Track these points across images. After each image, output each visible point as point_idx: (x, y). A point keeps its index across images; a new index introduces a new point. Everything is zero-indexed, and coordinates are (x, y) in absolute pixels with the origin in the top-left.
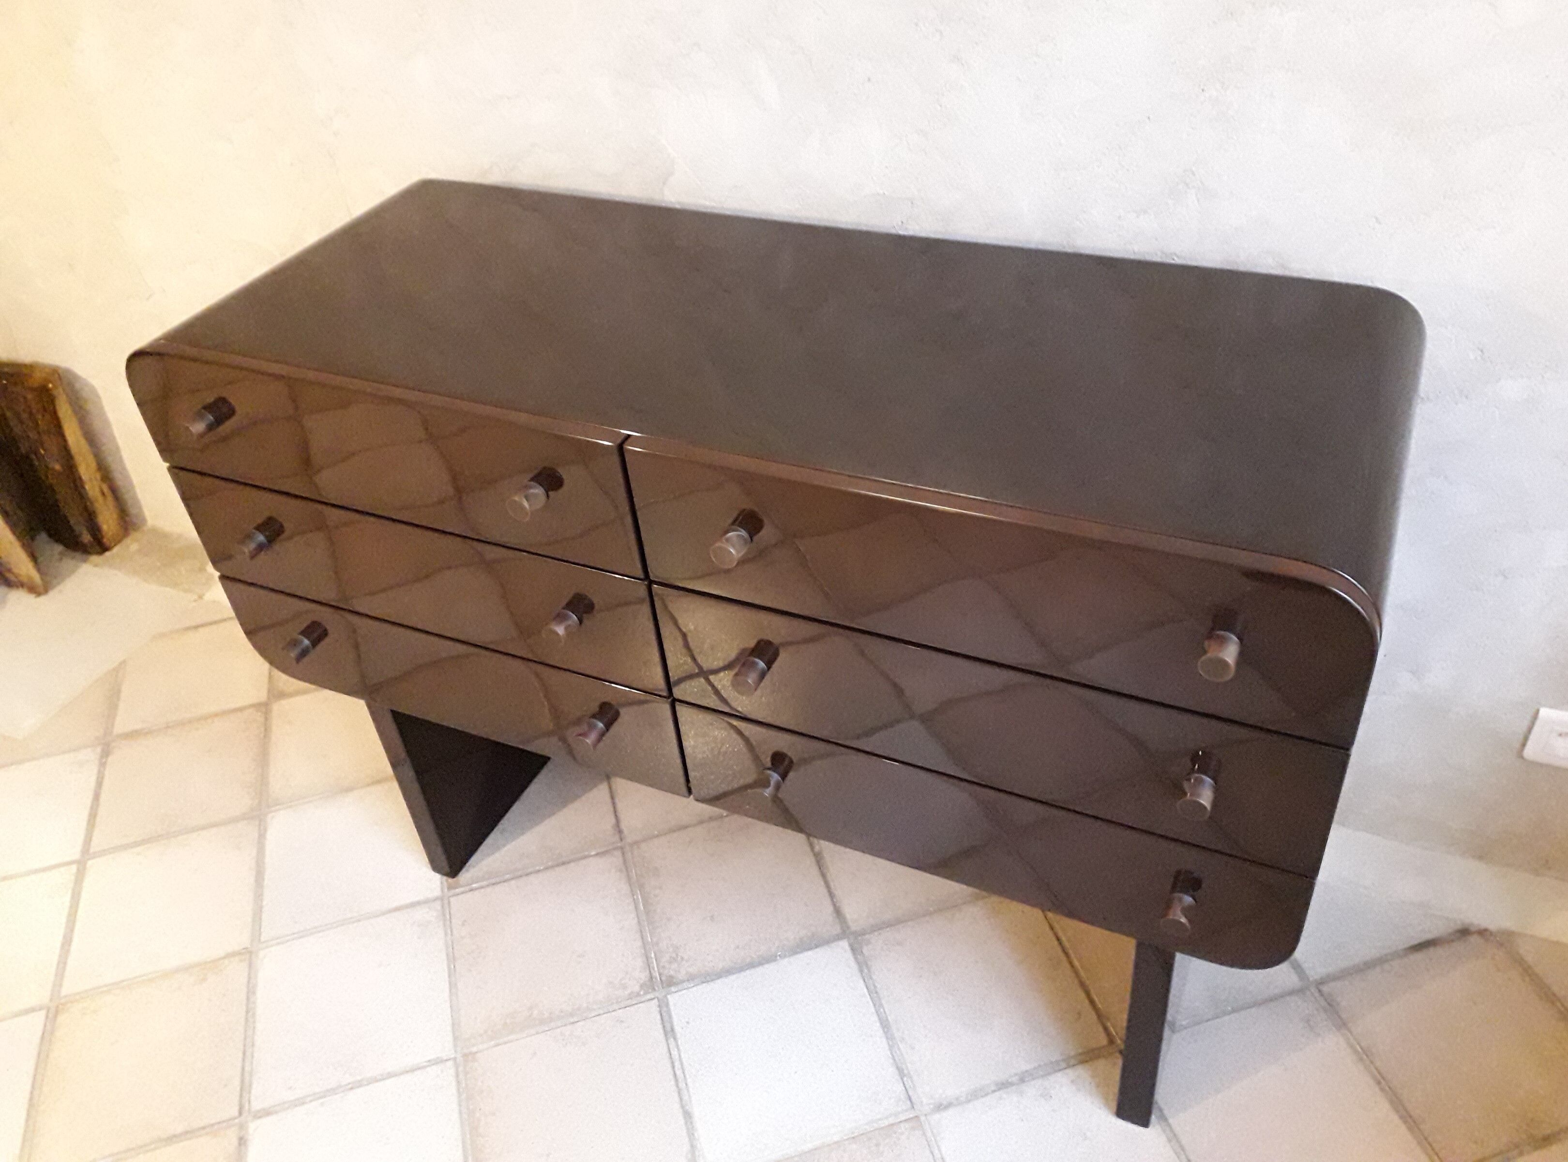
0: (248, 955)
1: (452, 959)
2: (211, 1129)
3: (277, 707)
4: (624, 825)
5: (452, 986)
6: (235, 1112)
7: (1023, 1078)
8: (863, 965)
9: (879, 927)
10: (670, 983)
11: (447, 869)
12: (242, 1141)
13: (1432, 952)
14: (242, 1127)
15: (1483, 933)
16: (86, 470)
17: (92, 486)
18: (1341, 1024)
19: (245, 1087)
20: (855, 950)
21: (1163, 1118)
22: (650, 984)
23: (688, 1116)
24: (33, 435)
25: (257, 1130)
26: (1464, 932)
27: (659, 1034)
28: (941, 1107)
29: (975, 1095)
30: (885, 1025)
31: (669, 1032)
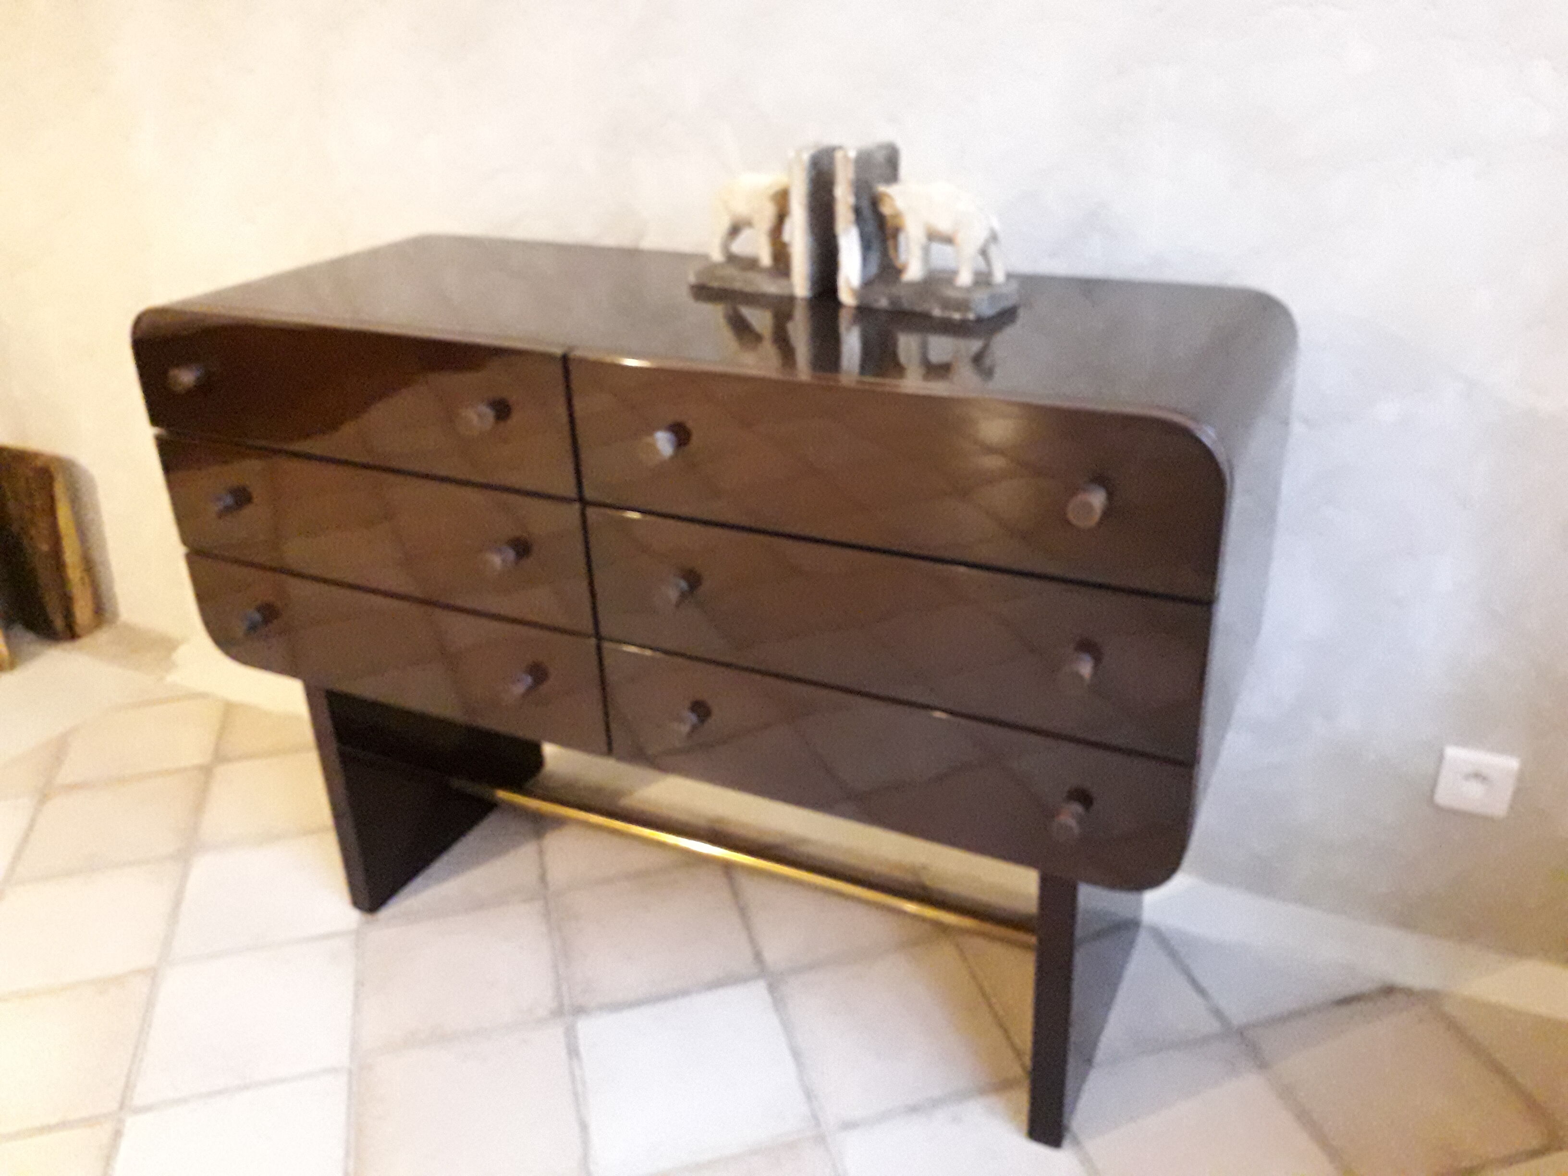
0: (153, 974)
1: (359, 984)
2: (89, 1122)
3: (221, 771)
4: (549, 877)
5: (357, 1008)
6: (115, 1106)
7: (935, 1103)
8: (779, 1003)
9: (797, 970)
10: (580, 1010)
11: (367, 906)
12: (118, 1134)
13: (1356, 1007)
14: (121, 1121)
15: (1408, 992)
16: (71, 555)
17: (74, 573)
18: (1262, 1064)
19: (128, 1087)
20: (772, 988)
21: (1076, 1142)
22: (558, 1012)
23: (584, 1127)
24: (27, 515)
25: (133, 1124)
26: (1389, 991)
27: (563, 1053)
28: (849, 1126)
29: (885, 1116)
30: (796, 1054)
31: (573, 1052)
